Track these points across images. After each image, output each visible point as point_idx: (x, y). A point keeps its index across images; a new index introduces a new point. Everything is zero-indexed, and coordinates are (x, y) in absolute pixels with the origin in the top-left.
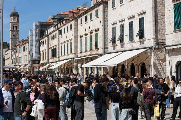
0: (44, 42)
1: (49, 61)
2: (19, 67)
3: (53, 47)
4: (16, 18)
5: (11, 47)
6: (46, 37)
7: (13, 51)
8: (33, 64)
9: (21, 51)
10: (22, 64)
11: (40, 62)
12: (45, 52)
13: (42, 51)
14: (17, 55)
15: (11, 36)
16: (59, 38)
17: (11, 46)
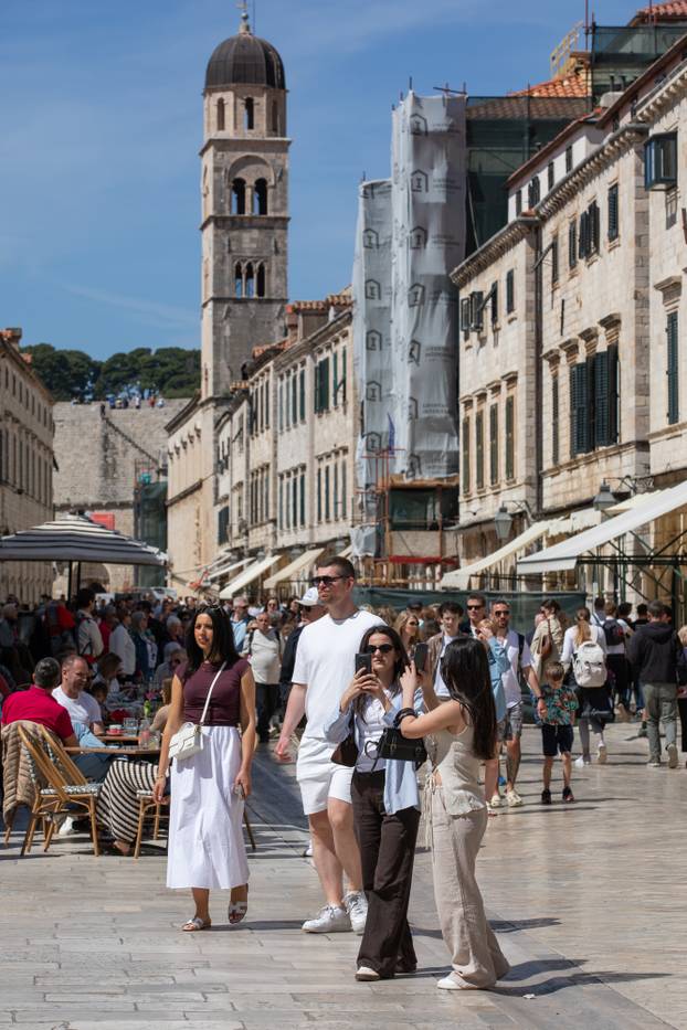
0: (494, 294)
1: (546, 492)
2: (280, 566)
3: (589, 335)
4: (262, 102)
5: (216, 384)
6: (515, 241)
7: (230, 414)
8: (396, 527)
9: (298, 415)
10: (302, 537)
11: (463, 509)
12: (510, 404)
13: (482, 397)
14: (261, 448)
15: (218, 272)
16: (641, 240)
17: (216, 367)
